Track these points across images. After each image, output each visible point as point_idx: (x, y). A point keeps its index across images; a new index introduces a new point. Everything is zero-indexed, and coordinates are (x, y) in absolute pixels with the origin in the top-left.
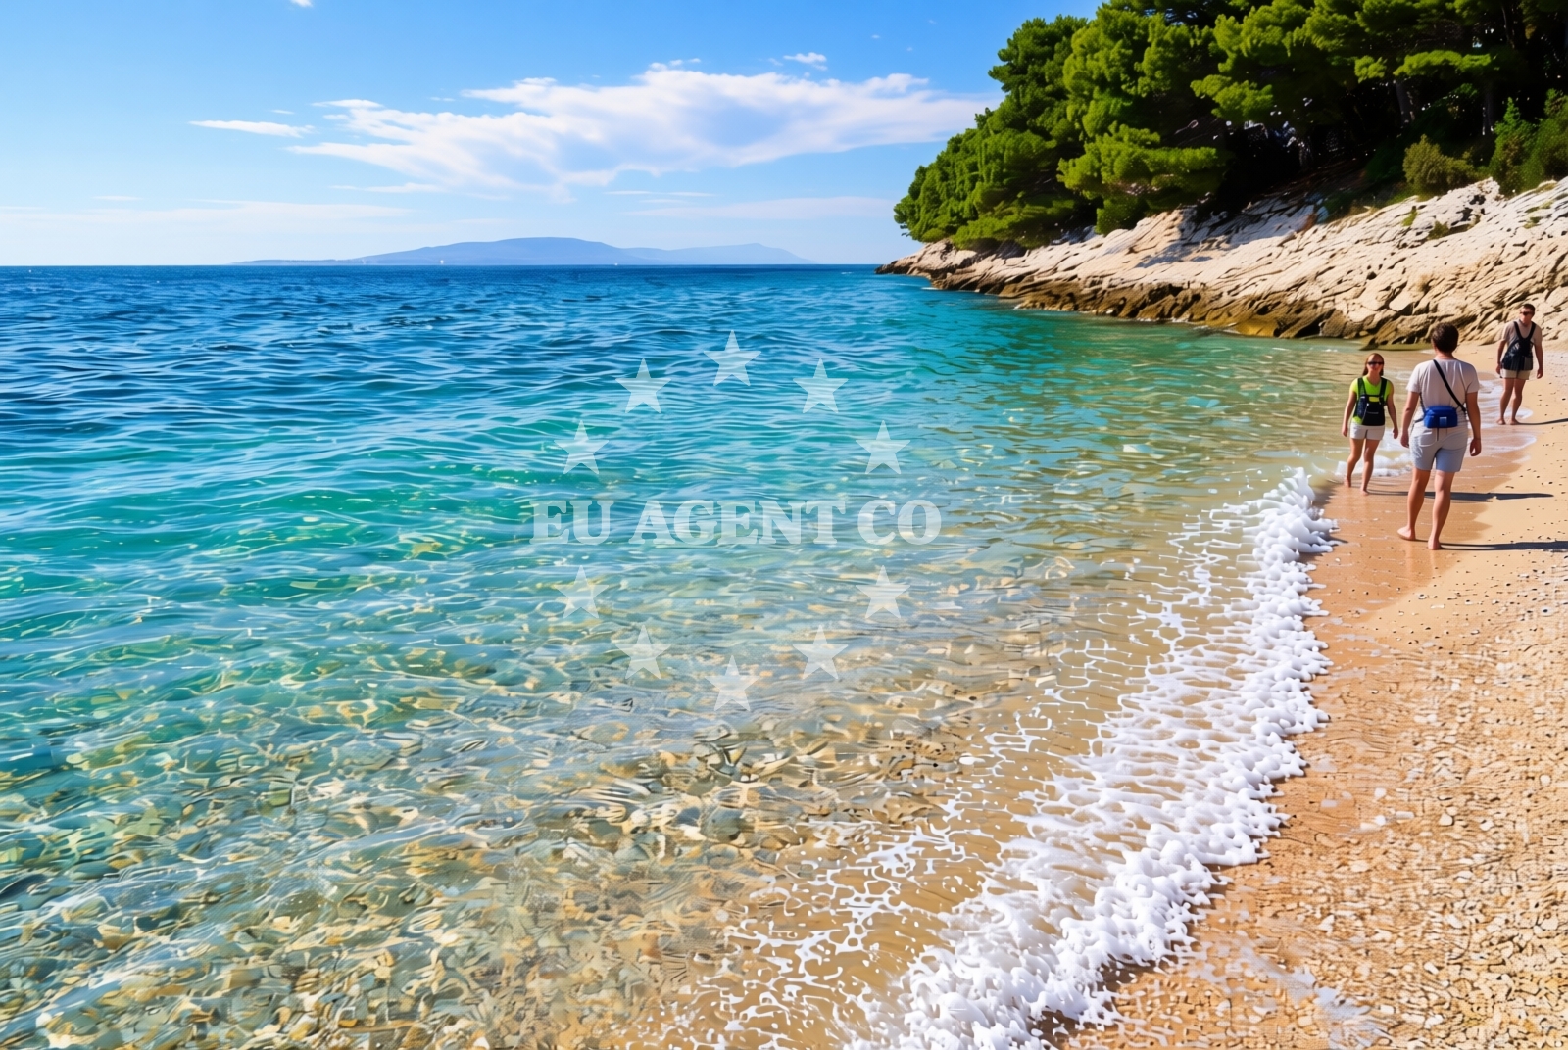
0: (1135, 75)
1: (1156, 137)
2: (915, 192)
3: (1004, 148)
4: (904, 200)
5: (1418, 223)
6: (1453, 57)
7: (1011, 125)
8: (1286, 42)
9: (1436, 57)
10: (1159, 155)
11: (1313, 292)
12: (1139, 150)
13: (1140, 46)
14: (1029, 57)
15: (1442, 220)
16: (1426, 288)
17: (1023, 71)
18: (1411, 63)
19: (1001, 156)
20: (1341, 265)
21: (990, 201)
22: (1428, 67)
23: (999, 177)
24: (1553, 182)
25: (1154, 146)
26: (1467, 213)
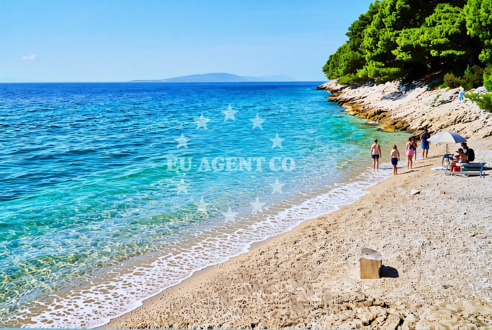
0: (377, 48)
1: (383, 65)
2: (328, 63)
3: (349, 57)
4: (326, 65)
5: (438, 100)
6: (455, 52)
7: (352, 50)
8: (414, 44)
9: (450, 52)
10: (384, 70)
11: (408, 119)
12: (377, 69)
13: (378, 40)
14: (357, 30)
15: (445, 99)
16: (431, 120)
17: (356, 34)
18: (443, 53)
19: (348, 60)
20: (418, 110)
21: (345, 73)
22: (448, 54)
23: (348, 66)
24: (474, 89)
25: (383, 67)
26: (451, 98)
